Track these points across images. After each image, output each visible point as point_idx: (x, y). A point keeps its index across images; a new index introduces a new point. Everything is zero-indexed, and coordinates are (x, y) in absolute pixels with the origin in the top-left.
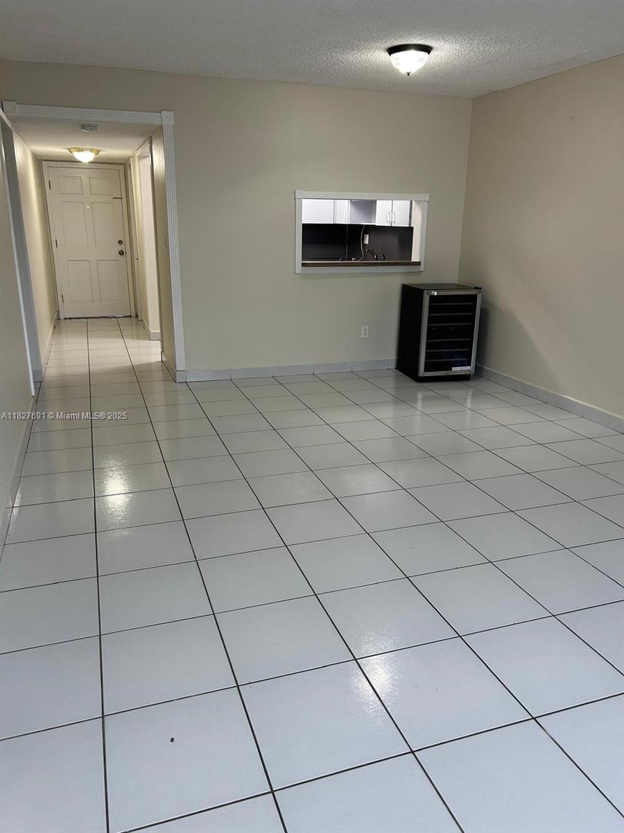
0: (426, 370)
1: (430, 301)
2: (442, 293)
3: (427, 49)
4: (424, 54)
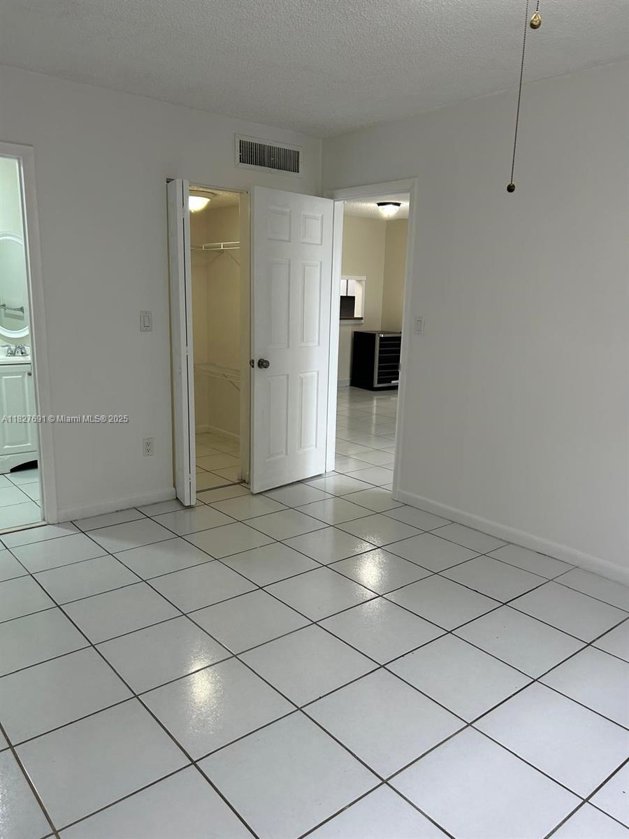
0: (378, 383)
1: (380, 341)
2: (386, 336)
3: (398, 204)
4: (397, 207)
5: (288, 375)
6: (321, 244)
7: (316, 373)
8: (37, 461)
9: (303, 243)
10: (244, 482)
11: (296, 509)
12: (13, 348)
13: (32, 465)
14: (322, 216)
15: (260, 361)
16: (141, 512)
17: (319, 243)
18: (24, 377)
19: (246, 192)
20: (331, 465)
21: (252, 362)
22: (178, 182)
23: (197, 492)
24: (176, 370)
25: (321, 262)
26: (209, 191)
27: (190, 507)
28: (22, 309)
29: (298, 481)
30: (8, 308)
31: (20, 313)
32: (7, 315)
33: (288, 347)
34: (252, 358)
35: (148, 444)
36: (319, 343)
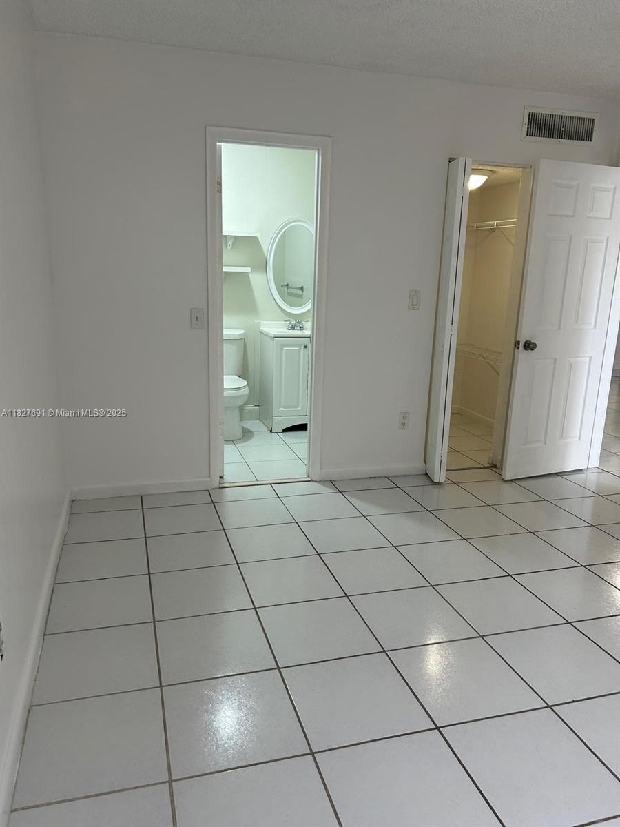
5: (555, 360)
6: (610, 219)
7: (588, 359)
8: (306, 424)
9: (589, 218)
10: (495, 467)
11: (551, 502)
12: (293, 322)
13: (302, 427)
14: (615, 188)
15: (526, 342)
16: (391, 481)
17: (608, 216)
18: (300, 349)
19: (530, 168)
20: (595, 461)
21: (517, 345)
22: (461, 161)
23: (447, 470)
24: (438, 349)
25: (608, 238)
26: (489, 168)
27: (439, 484)
28: (302, 289)
29: (555, 473)
30: (291, 288)
31: (300, 292)
32: (289, 294)
33: (560, 329)
34: (518, 340)
35: (404, 418)
36: (595, 327)
